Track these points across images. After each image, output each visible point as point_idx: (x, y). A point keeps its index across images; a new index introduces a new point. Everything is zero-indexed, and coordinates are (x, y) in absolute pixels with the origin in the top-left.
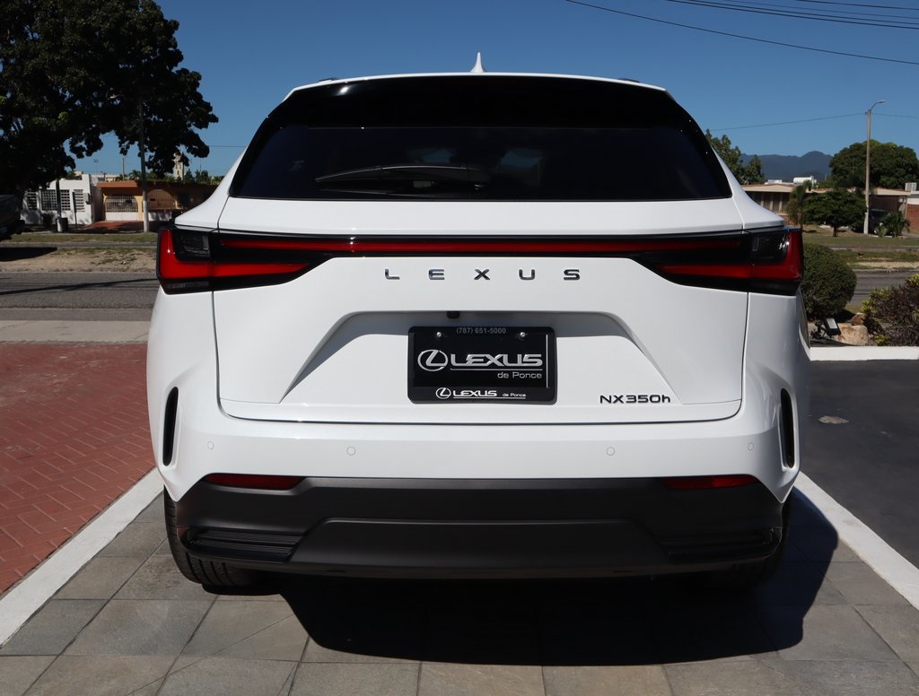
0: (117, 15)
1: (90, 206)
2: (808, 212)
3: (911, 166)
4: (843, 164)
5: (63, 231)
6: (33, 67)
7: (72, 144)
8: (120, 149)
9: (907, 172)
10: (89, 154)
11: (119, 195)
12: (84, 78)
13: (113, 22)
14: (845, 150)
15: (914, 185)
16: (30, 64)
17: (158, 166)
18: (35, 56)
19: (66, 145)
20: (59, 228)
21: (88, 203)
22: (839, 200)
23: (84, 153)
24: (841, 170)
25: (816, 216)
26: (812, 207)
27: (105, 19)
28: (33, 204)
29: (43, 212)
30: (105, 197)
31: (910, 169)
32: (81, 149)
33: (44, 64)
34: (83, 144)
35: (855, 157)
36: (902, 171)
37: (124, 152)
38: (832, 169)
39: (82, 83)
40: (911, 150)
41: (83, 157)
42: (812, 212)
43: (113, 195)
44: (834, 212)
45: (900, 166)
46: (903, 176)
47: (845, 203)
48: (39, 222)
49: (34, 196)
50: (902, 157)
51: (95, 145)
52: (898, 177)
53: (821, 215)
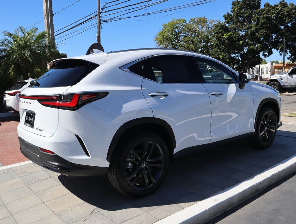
0: (278, 11)
1: (270, 72)
5: (260, 81)
6: (250, 32)
7: (263, 54)
8: (279, 54)
10: (268, 56)
11: (280, 69)
12: (265, 33)
13: (276, 13)
16: (249, 31)
17: (292, 59)
18: (251, 28)
19: (261, 54)
20: (259, 80)
21: (269, 71)
23: (267, 56)
27: (274, 13)
28: (253, 72)
29: (256, 74)
30: (275, 69)
32: (266, 55)
33: (254, 30)
34: (267, 53)
37: (281, 55)
39: (264, 34)
41: (266, 57)
43: (278, 69)
48: (255, 78)
49: (254, 70)
51: (270, 53)
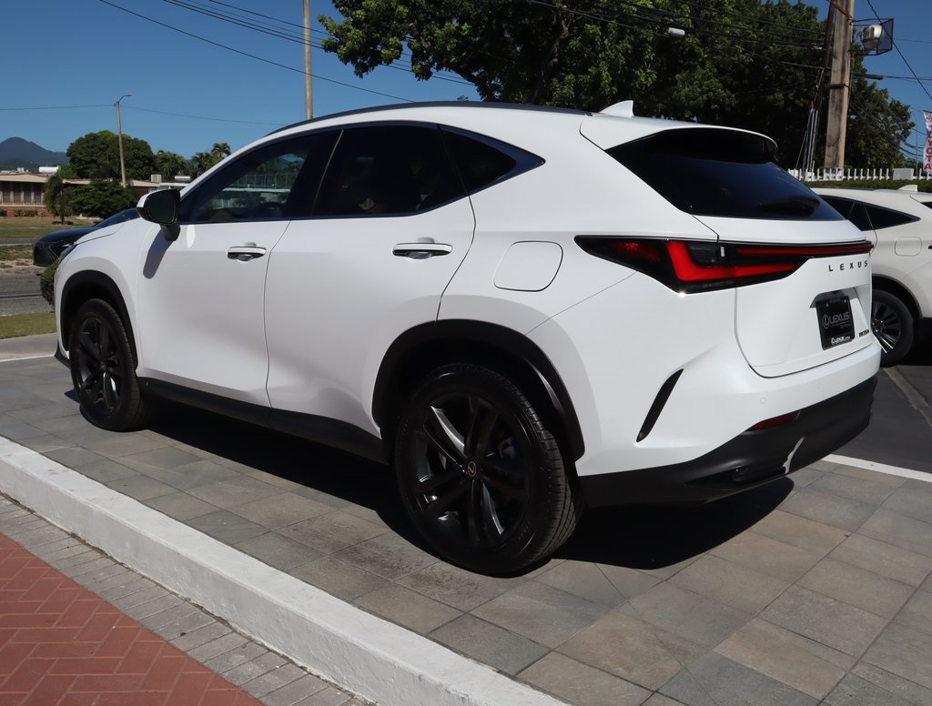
2: (77, 203)
3: (147, 158)
4: (81, 154)
9: (145, 164)
14: (80, 139)
15: (159, 177)
22: (105, 191)
24: (80, 160)
25: (86, 208)
26: (80, 198)
31: (147, 161)
35: (92, 147)
36: (140, 163)
38: (69, 158)
40: (146, 143)
42: (81, 203)
44: (104, 203)
45: (137, 158)
46: (141, 168)
47: (112, 194)
50: (139, 149)
52: (136, 169)
53: (89, 207)
